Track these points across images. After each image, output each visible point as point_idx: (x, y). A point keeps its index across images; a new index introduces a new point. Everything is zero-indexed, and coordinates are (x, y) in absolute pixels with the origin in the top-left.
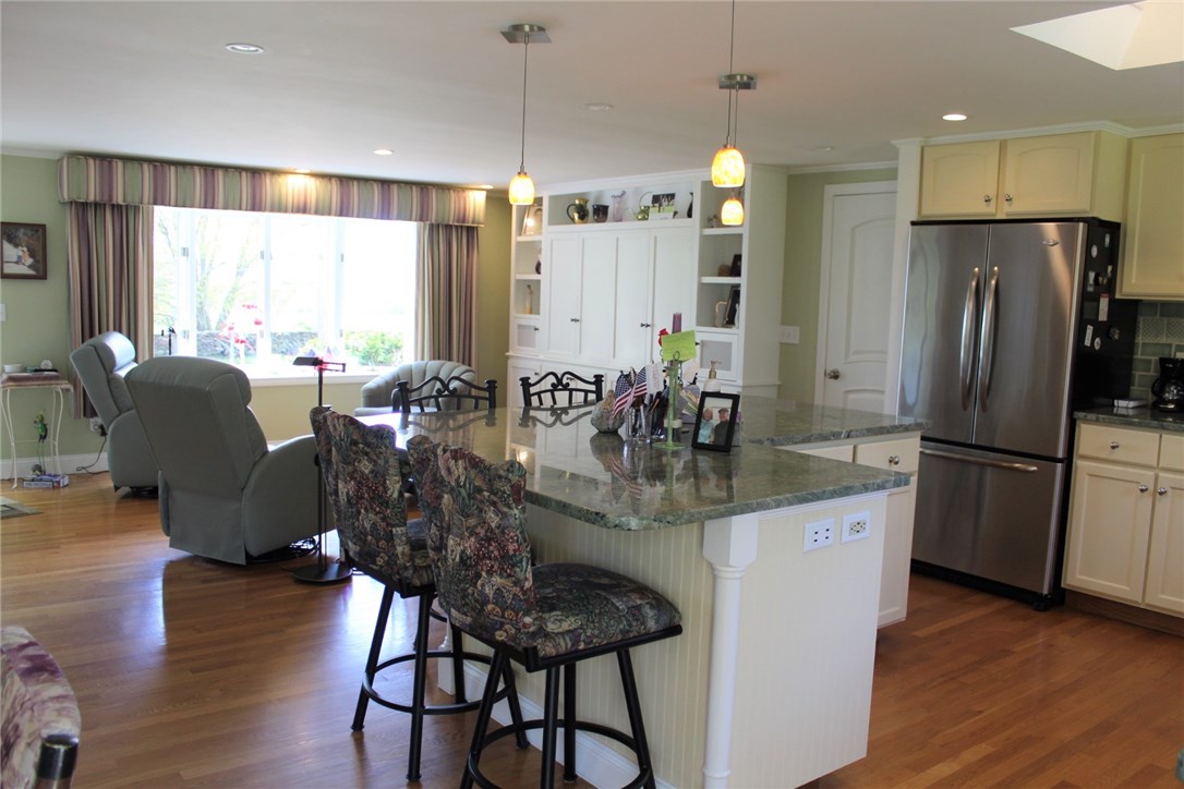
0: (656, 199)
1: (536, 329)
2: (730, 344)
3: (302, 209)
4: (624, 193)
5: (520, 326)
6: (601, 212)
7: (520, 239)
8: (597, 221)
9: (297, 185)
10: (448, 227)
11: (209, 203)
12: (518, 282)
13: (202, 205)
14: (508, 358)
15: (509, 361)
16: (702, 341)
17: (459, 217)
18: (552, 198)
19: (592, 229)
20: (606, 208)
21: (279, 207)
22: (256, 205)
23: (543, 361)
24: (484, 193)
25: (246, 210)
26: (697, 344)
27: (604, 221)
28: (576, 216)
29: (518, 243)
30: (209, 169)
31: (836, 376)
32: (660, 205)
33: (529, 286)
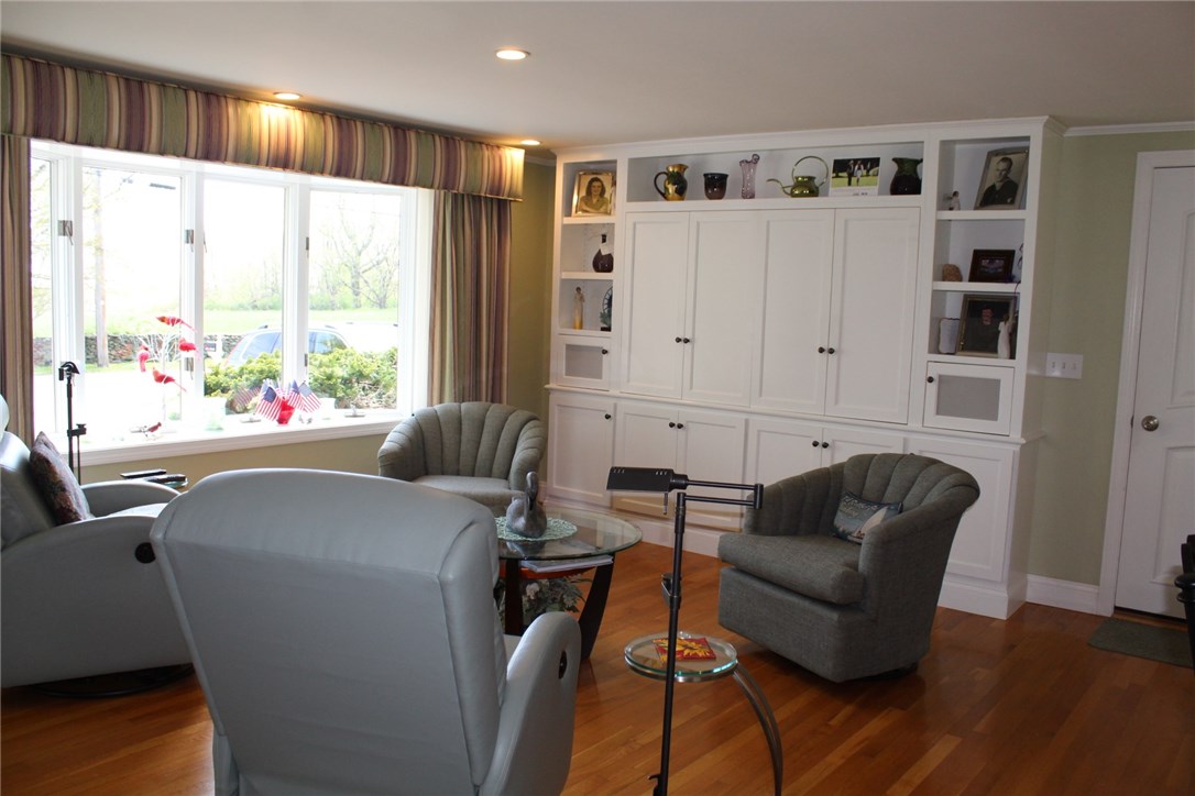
0: (842, 166)
1: (605, 352)
2: (997, 382)
3: (282, 161)
4: (756, 159)
5: (570, 348)
6: (716, 185)
7: (568, 221)
8: (710, 197)
9: (274, 120)
10: (476, 199)
11: (134, 142)
12: (564, 282)
13: (122, 144)
14: (548, 391)
15: (551, 397)
16: (940, 376)
17: (493, 186)
18: (635, 163)
19: (699, 208)
20: (723, 178)
21: (248, 156)
22: (211, 151)
23: (618, 397)
24: (523, 151)
25: (196, 158)
26: (930, 380)
27: (720, 198)
28: (671, 189)
29: (565, 227)
30: (136, 81)
31: (1150, 425)
32: (851, 175)
33: (578, 289)
